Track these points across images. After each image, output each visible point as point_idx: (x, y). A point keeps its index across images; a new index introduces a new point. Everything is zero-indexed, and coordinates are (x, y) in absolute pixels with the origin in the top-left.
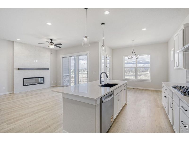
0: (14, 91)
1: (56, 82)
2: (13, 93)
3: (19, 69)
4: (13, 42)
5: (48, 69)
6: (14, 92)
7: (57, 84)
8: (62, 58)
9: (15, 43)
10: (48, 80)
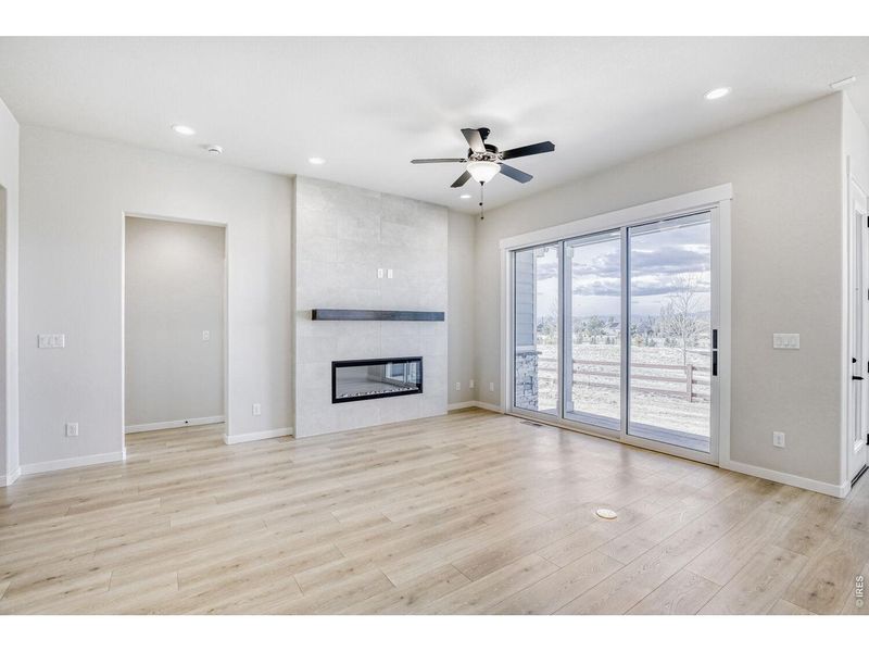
0: (293, 424)
1: (472, 385)
2: (292, 436)
3: (315, 315)
4: (292, 180)
5: (439, 317)
6: (294, 431)
7: (476, 397)
8: (508, 254)
9: (299, 185)
10: (437, 377)
